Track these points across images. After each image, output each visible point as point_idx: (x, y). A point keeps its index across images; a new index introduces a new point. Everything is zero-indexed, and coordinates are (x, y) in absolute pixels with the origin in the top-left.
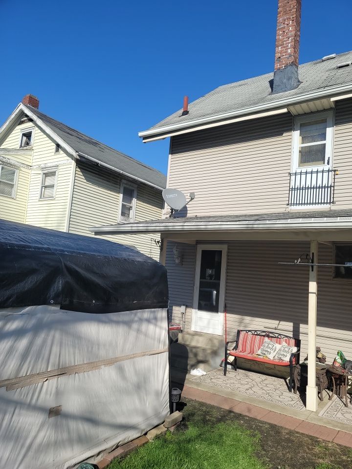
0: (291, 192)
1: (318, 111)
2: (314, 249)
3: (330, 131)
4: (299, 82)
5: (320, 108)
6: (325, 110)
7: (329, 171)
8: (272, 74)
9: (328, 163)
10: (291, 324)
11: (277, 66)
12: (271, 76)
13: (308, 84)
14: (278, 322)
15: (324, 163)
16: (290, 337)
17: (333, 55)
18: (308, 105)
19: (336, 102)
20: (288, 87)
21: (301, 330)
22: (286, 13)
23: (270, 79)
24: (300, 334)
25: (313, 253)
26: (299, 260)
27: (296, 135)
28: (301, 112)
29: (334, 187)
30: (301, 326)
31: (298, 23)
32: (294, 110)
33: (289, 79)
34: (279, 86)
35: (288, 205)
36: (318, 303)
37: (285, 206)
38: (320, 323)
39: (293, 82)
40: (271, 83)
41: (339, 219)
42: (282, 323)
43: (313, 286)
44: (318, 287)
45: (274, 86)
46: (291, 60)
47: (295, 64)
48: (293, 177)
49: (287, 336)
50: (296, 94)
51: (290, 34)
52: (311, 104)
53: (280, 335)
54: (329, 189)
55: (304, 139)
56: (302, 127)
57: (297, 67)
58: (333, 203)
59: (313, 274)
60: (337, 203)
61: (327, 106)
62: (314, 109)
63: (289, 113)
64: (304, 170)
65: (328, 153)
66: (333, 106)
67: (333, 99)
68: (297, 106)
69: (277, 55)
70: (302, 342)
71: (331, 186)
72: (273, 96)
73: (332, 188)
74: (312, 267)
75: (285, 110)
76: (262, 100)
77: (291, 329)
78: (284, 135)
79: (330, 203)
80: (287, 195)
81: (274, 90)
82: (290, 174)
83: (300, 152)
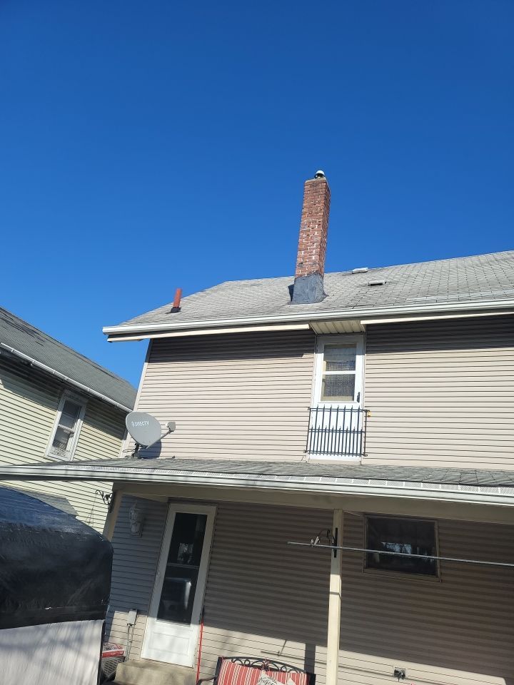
0: (310, 434)
1: (346, 334)
2: (338, 522)
3: (360, 359)
4: (325, 295)
5: (349, 330)
6: (353, 333)
7: (359, 410)
8: (293, 278)
9: (358, 400)
10: (303, 646)
11: (299, 272)
12: (290, 280)
13: (334, 298)
14: (283, 641)
15: (353, 399)
16: (300, 670)
17: (365, 269)
18: (334, 325)
19: (367, 326)
20: (312, 299)
21: (318, 657)
22: (311, 214)
23: (290, 285)
24: (316, 665)
25: (337, 529)
26: (317, 539)
27: (319, 359)
28: (326, 331)
29: (365, 432)
30: (318, 649)
31: (325, 228)
32: (318, 328)
33: (313, 289)
34: (300, 295)
35: (306, 452)
36: (342, 609)
37: (302, 453)
38: (345, 644)
39: (318, 294)
40: (291, 289)
41: (369, 483)
42: (289, 643)
43: (335, 582)
44: (343, 582)
45: (294, 295)
46: (315, 269)
47: (319, 273)
48: (313, 414)
49: (295, 669)
50: (320, 309)
51: (315, 239)
52: (338, 323)
53: (285, 665)
54: (359, 435)
55: (329, 365)
56: (327, 350)
57: (323, 277)
58: (364, 455)
59: (336, 562)
60: (369, 456)
61: (356, 329)
62: (341, 330)
63: (311, 329)
64: (328, 406)
65: (358, 387)
66: (364, 329)
67: (363, 322)
68: (322, 324)
69: (299, 260)
70: (317, 678)
71: (362, 432)
72: (292, 306)
73: (363, 434)
74: (335, 551)
75: (306, 326)
76: (278, 309)
77: (302, 654)
78: (304, 356)
79: (361, 454)
80: (306, 438)
81: (294, 299)
82: (310, 409)
83: (323, 380)
